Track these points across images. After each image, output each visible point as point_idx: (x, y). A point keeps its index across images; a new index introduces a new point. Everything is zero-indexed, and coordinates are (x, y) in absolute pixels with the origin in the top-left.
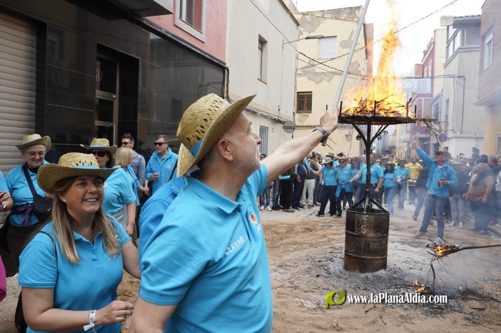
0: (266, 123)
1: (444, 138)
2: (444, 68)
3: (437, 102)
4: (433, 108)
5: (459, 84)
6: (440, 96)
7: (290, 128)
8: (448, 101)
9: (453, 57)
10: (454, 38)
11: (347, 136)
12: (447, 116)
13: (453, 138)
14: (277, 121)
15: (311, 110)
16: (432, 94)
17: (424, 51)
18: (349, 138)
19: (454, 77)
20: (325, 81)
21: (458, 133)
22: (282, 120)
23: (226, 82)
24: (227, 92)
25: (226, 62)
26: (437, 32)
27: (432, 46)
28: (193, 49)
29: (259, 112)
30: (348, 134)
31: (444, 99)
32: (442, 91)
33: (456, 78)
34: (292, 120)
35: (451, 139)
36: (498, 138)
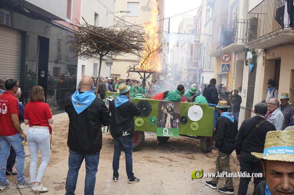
0: (97, 61)
1: (202, 71)
2: (205, 27)
4: (199, 51)
5: (209, 39)
7: (109, 63)
8: (205, 48)
9: (208, 22)
10: (209, 10)
12: (204, 57)
13: (205, 71)
17: (198, 10)
19: (207, 35)
21: (208, 68)
32: (203, 41)
35: (205, 72)
36: (218, 75)
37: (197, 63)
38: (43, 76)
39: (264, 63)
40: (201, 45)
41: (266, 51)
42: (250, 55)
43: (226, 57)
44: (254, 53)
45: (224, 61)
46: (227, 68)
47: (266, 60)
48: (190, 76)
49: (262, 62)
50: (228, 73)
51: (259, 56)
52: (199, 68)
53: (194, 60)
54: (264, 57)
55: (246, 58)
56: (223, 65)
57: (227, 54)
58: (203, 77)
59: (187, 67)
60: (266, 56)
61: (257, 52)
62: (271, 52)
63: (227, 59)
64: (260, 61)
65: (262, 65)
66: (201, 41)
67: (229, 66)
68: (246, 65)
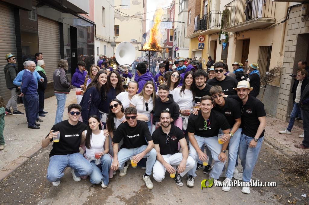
0: (105, 44)
1: (177, 49)
2: (178, 16)
3: (175, 32)
4: (174, 34)
5: (183, 25)
7: (113, 45)
8: (179, 32)
9: (181, 13)
10: (182, 4)
11: (136, 47)
12: (179, 39)
14: (109, 43)
15: (119, 34)
16: (174, 27)
17: (171, 3)
18: (137, 48)
19: (181, 23)
20: (125, 20)
21: (182, 47)
22: (110, 42)
23: (95, 30)
24: (96, 34)
25: (95, 22)
27: (174, 3)
28: (88, 20)
29: (104, 40)
30: (136, 46)
32: (177, 27)
34: (113, 41)
35: (180, 50)
36: (193, 51)
37: (173, 43)
38: (74, 56)
39: (235, 42)
40: (176, 29)
41: (237, 33)
42: (223, 37)
43: (201, 39)
44: (227, 35)
45: (199, 41)
46: (202, 46)
47: (237, 40)
48: (166, 52)
49: (233, 42)
50: (202, 50)
51: (231, 37)
52: (175, 46)
54: (235, 38)
55: (220, 39)
56: (199, 44)
57: (202, 36)
58: (178, 53)
59: (165, 46)
60: (237, 37)
61: (229, 35)
62: (241, 35)
63: (202, 40)
64: (232, 41)
65: (234, 43)
66: (175, 27)
67: (203, 45)
68: (220, 44)
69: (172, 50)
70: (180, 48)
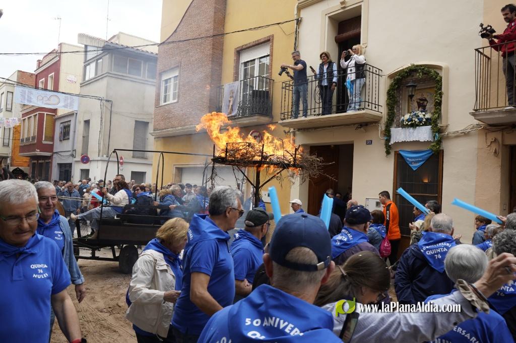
1: (86, 159)
2: (81, 87)
3: (66, 120)
4: (60, 126)
5: (106, 107)
6: (75, 114)
9: (96, 80)
10: (97, 60)
13: (98, 161)
16: (56, 110)
17: (39, 61)
19: (101, 100)
21: (105, 156)
26: (63, 46)
27: (57, 59)
31: (81, 118)
32: (77, 110)
33: (104, 101)
35: (92, 162)
36: (176, 168)
37: (52, 146)
39: (497, 153)
40: (67, 116)
47: (506, 146)
49: (480, 148)
52: (65, 154)
53: (45, 140)
55: (388, 140)
58: (85, 170)
60: (504, 138)
61: (445, 130)
68: (388, 153)
69: (51, 163)
70: (99, 158)
